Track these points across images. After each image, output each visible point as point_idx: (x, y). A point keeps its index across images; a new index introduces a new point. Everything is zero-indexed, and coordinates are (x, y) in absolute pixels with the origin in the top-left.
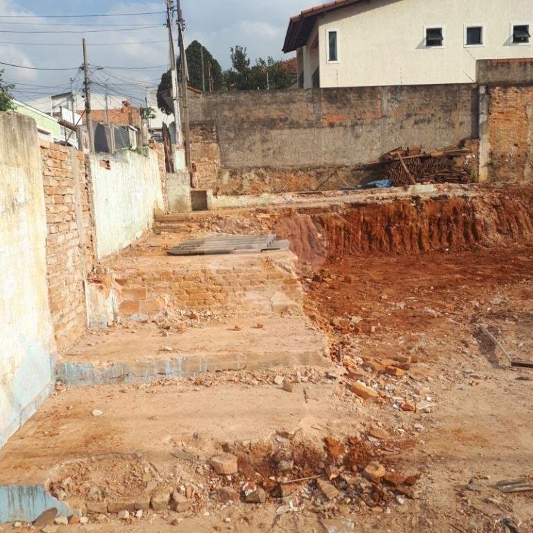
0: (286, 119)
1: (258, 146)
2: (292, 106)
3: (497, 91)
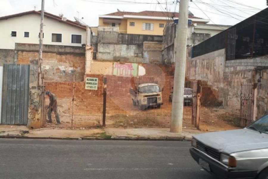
3: (20, 53)
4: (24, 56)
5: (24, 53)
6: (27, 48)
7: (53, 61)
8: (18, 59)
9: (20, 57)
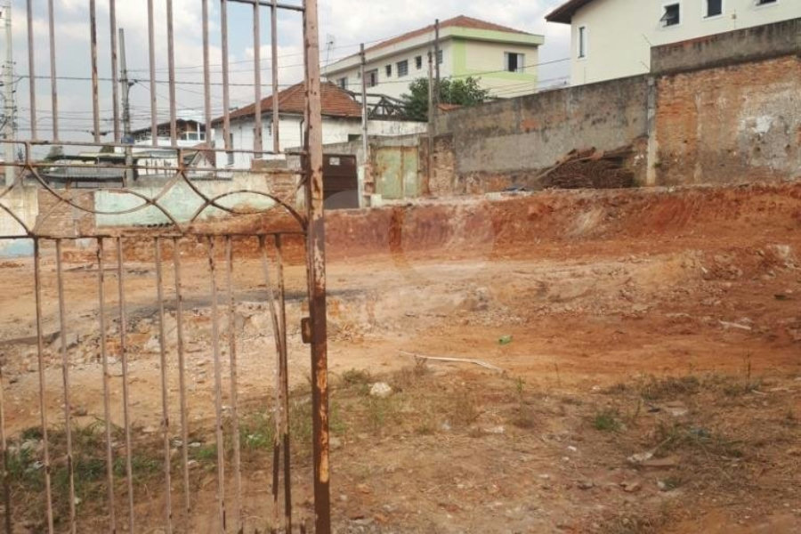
0: (497, 127)
1: (479, 154)
2: (502, 115)
3: (664, 81)
4: (677, 94)
5: (679, 78)
6: (690, 59)
7: (786, 94)
8: (657, 106)
9: (666, 97)
